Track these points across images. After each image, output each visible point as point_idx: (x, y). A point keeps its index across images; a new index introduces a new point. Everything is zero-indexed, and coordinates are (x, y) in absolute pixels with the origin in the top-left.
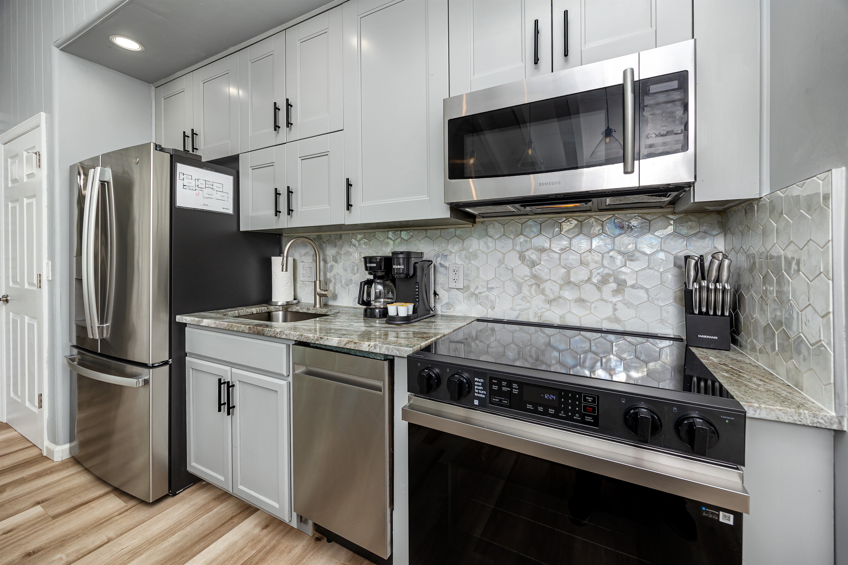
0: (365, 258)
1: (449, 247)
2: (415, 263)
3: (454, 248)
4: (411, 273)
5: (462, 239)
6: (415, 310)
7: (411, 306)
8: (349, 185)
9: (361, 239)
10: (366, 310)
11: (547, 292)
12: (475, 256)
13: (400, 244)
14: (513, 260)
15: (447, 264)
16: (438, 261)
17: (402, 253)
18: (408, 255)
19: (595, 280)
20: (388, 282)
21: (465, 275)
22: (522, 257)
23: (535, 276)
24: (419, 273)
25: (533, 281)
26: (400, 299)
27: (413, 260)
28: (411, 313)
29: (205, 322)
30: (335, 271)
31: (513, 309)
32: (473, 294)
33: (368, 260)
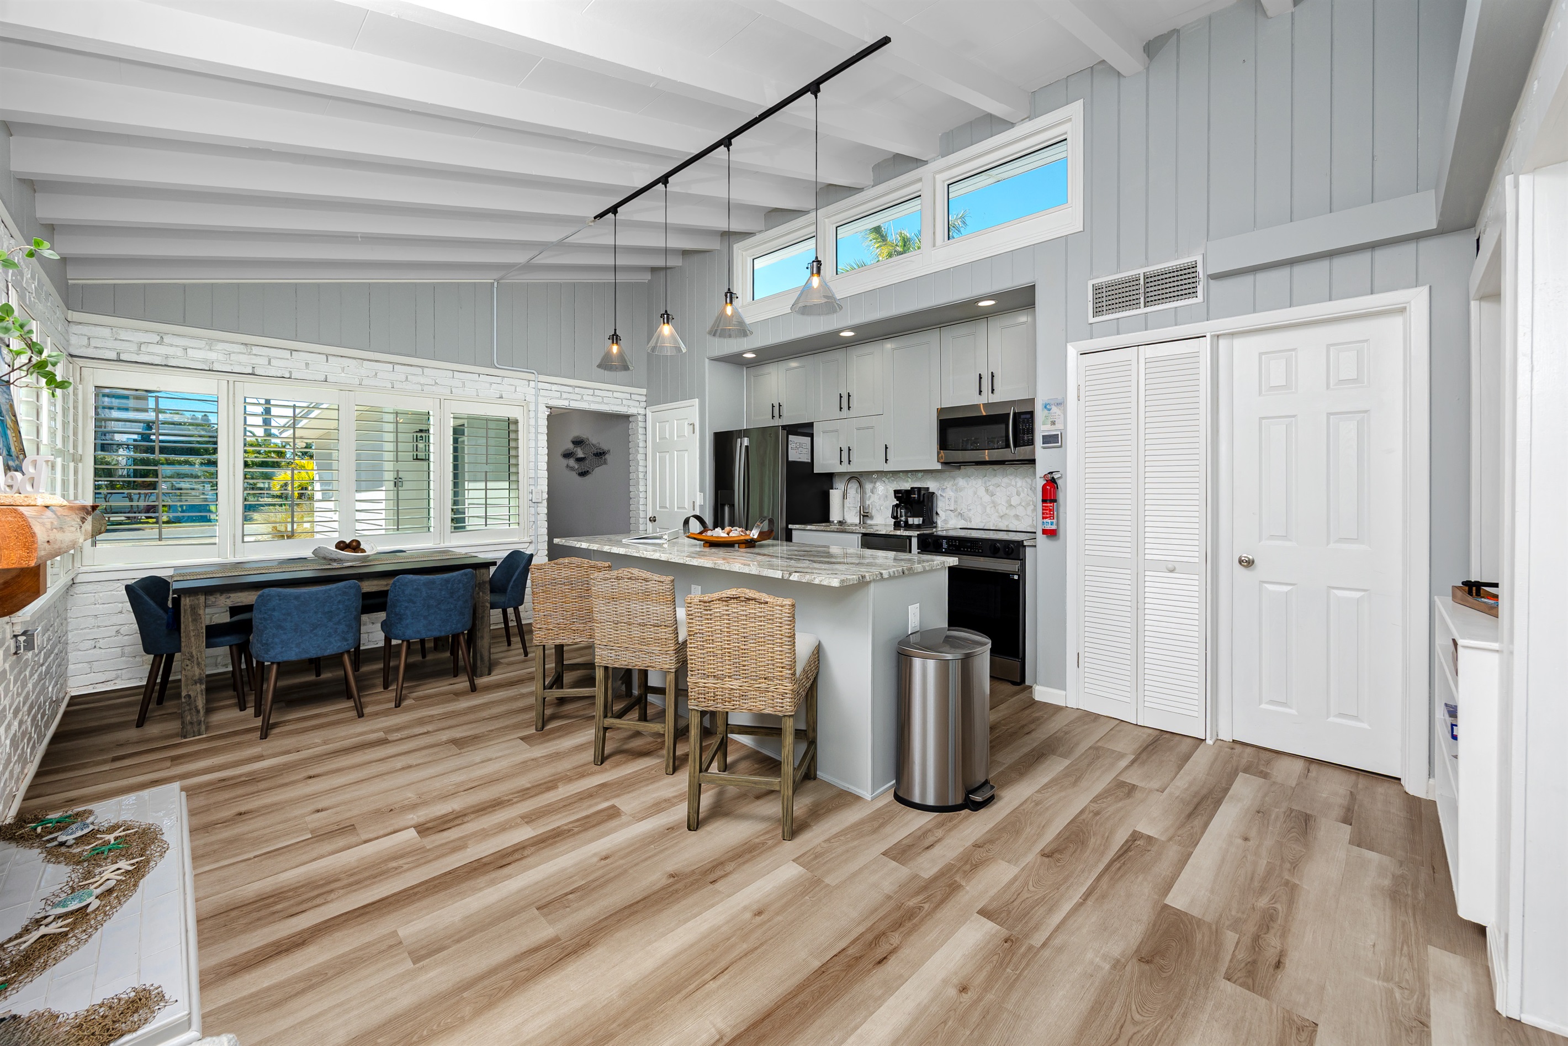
0: (895, 491)
1: (946, 484)
2: (924, 494)
3: (948, 484)
4: (922, 499)
5: (954, 478)
6: (923, 521)
7: (921, 519)
8: (886, 448)
9: (891, 477)
10: (895, 522)
11: (1000, 511)
12: (961, 490)
13: (915, 481)
14: (982, 492)
15: (944, 495)
16: (938, 493)
17: (916, 488)
18: (919, 489)
19: (1023, 504)
20: (908, 506)
21: (956, 502)
22: (987, 490)
23: (993, 502)
24: (926, 500)
25: (992, 505)
26: (914, 515)
27: (923, 492)
28: (921, 523)
29: (809, 527)
30: (872, 500)
31: (981, 522)
32: (960, 513)
33: (896, 492)
